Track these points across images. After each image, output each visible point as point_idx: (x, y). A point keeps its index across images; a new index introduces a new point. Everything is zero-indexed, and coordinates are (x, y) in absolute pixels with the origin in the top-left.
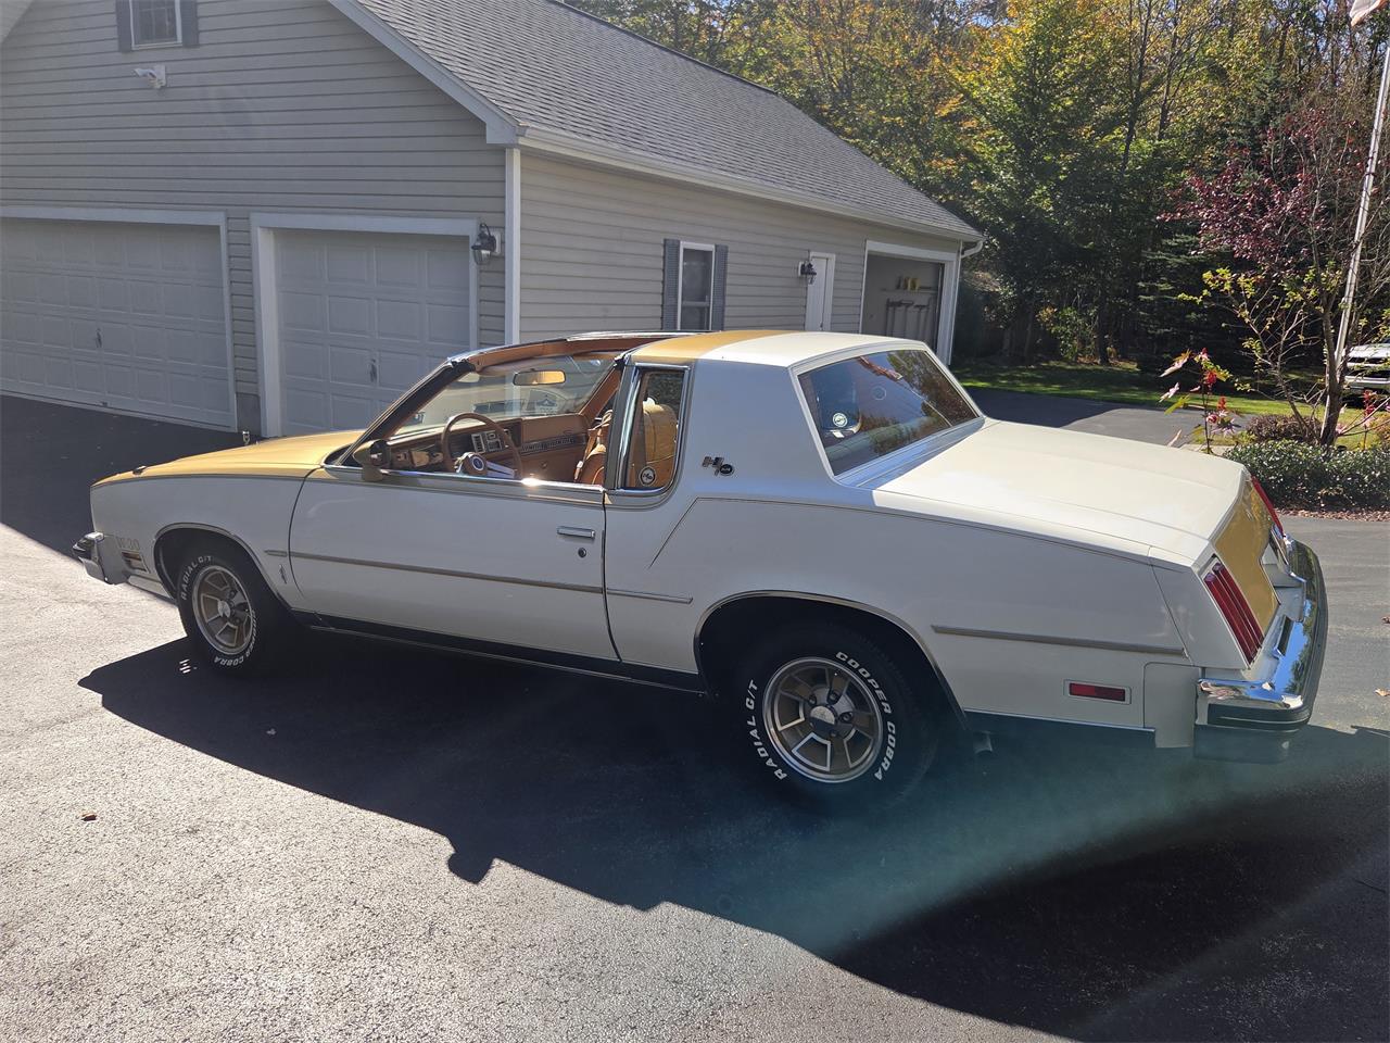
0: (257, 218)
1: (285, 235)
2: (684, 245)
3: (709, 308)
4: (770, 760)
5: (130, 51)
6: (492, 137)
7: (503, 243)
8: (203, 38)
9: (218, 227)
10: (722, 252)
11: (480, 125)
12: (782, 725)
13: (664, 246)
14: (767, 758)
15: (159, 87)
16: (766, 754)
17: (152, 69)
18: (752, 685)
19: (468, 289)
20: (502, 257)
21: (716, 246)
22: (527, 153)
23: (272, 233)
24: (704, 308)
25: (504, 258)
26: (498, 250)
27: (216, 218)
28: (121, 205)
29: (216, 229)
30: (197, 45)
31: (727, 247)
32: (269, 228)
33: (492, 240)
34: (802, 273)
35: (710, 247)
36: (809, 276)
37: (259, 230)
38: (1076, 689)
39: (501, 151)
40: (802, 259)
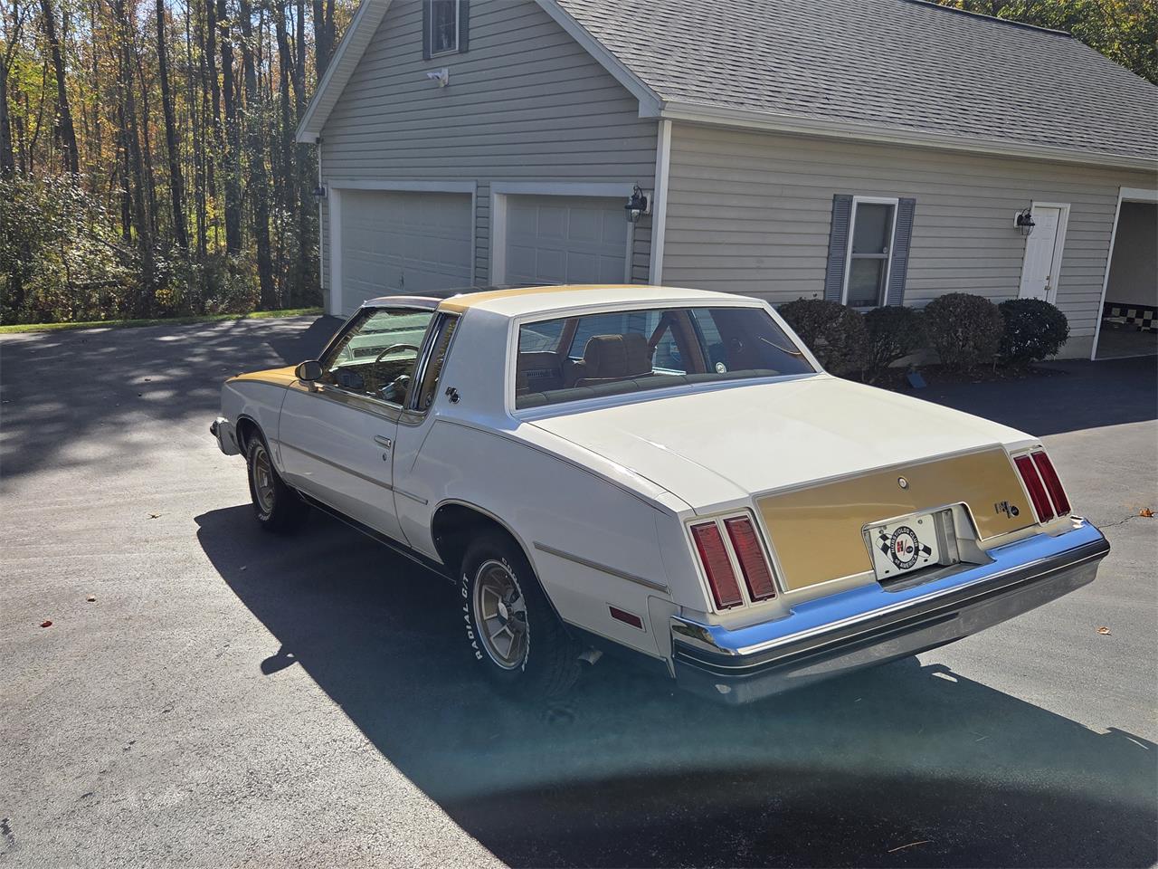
0: (496, 186)
1: (515, 200)
2: (857, 199)
3: (887, 260)
4: (474, 643)
5: (429, 59)
6: (643, 112)
7: (652, 203)
8: (472, 45)
9: (471, 194)
10: (908, 206)
11: (634, 100)
12: (487, 616)
13: (834, 201)
14: (473, 640)
15: (443, 85)
16: (472, 637)
17: (440, 72)
18: (465, 578)
19: (625, 242)
20: (651, 215)
21: (900, 199)
22: (677, 124)
23: (505, 197)
24: (882, 259)
25: (652, 216)
26: (648, 209)
27: (470, 187)
28: (417, 177)
29: (469, 195)
30: (467, 51)
31: (914, 200)
32: (505, 194)
33: (644, 200)
34: (1019, 223)
35: (894, 201)
36: (1027, 227)
37: (495, 196)
38: (616, 613)
39: (655, 122)
40: (1020, 210)
